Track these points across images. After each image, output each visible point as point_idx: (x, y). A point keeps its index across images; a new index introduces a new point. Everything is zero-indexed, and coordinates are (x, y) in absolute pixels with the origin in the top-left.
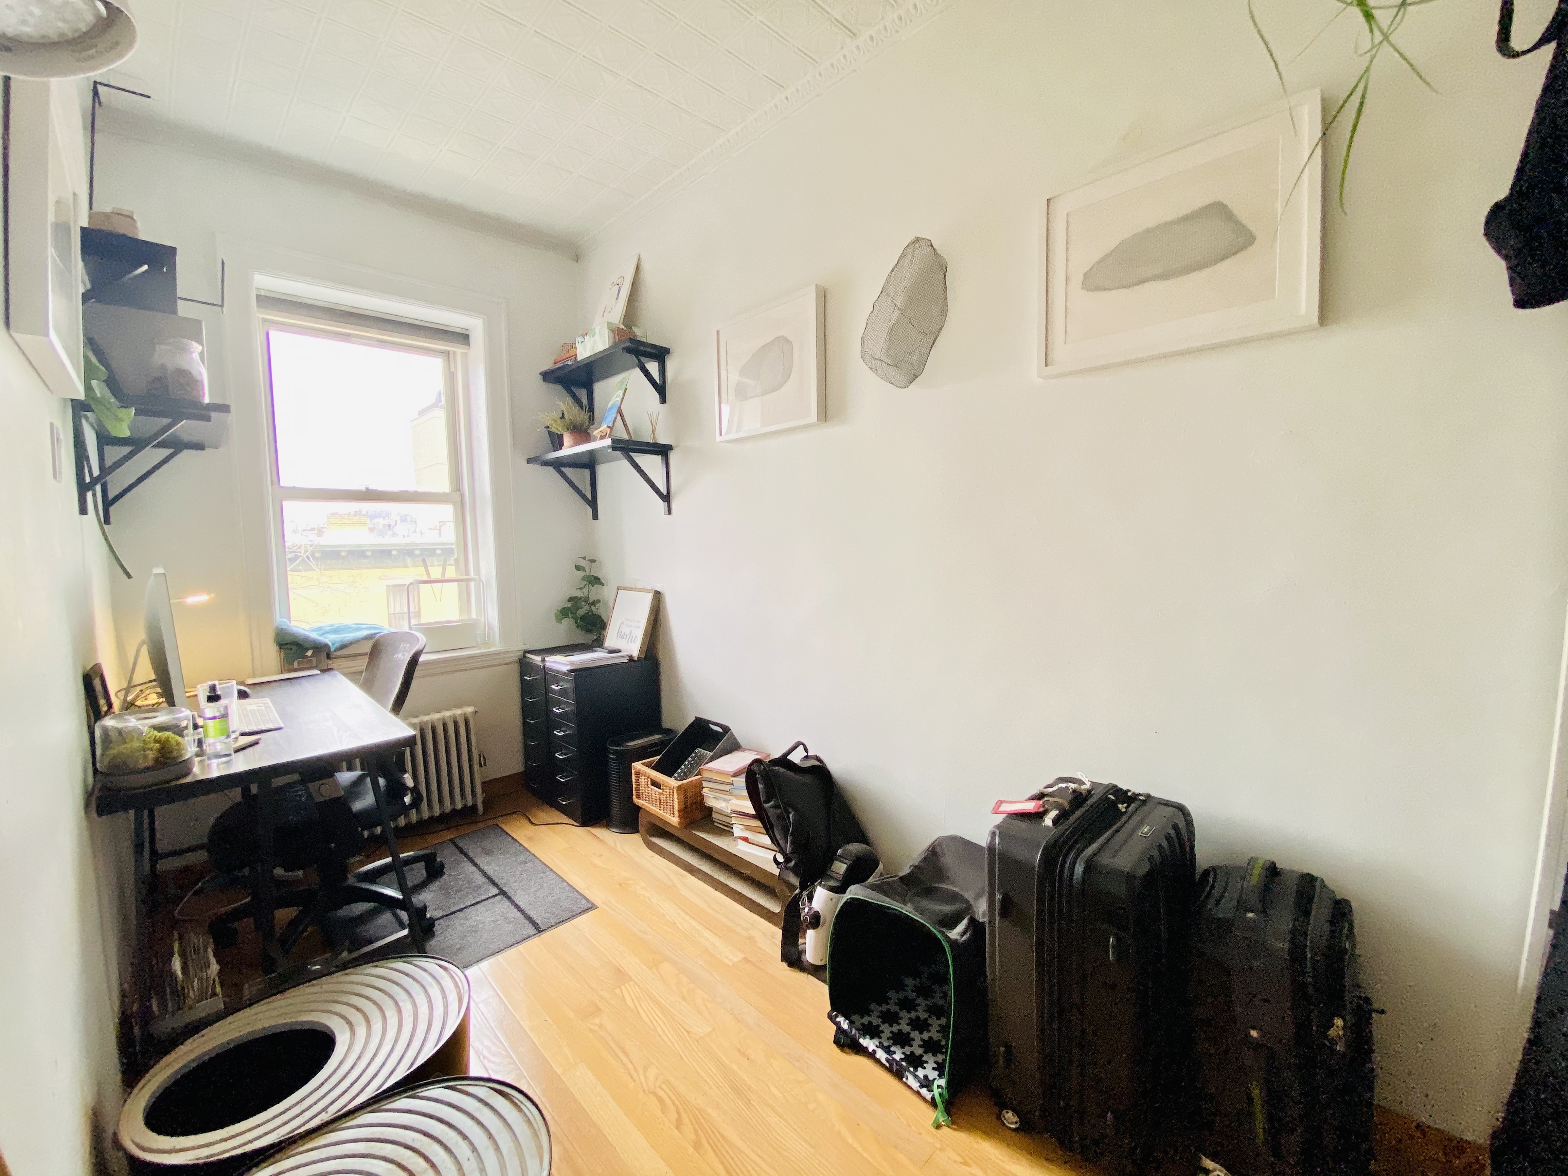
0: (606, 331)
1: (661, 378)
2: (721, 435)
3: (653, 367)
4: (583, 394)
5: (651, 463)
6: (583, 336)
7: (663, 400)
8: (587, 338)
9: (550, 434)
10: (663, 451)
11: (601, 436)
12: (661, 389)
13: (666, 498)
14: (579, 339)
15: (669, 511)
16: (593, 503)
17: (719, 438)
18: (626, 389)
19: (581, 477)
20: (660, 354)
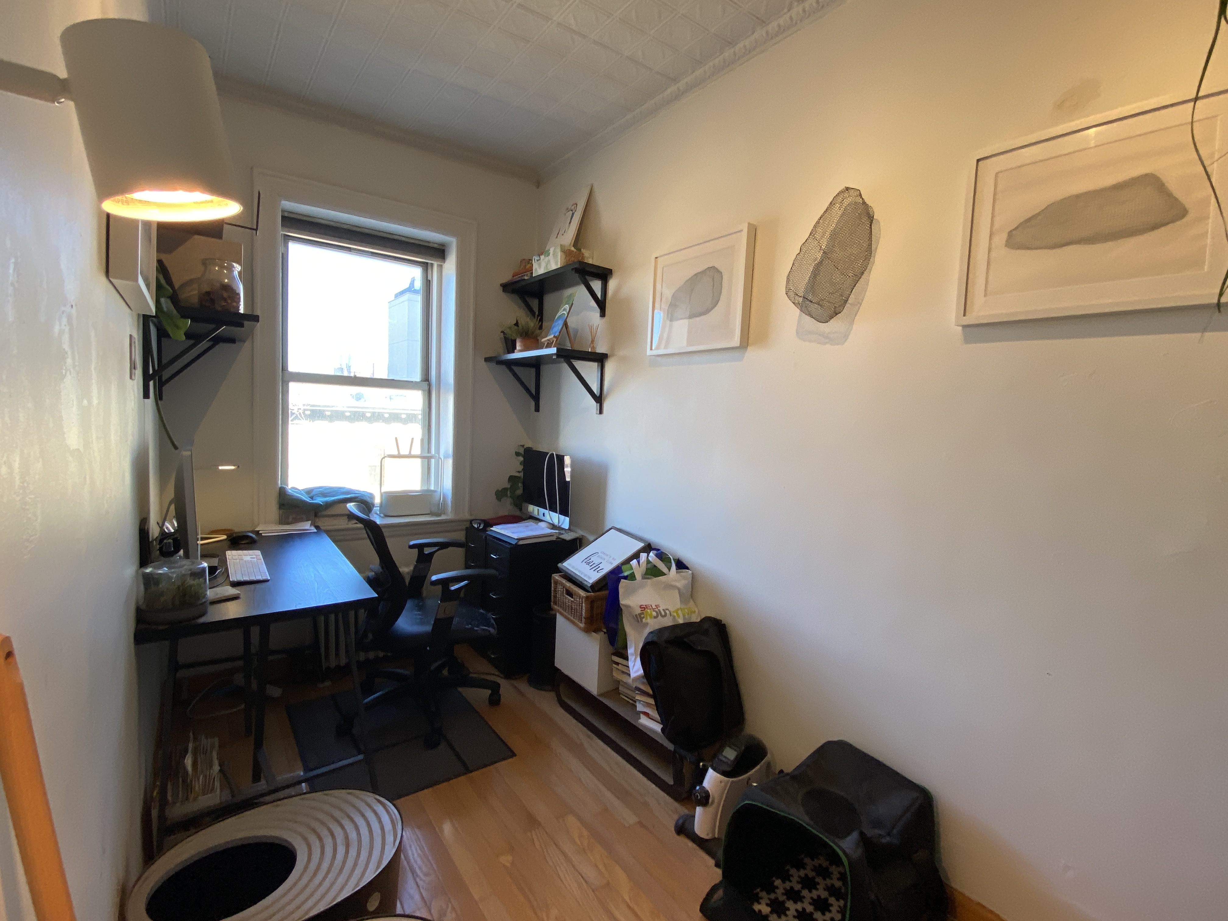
0: (559, 254)
1: (603, 297)
2: (651, 349)
3: (597, 285)
4: (535, 303)
5: (589, 370)
6: (539, 256)
7: (603, 314)
8: (542, 257)
9: (506, 339)
10: (601, 359)
11: (548, 343)
12: (602, 304)
13: (599, 399)
14: (537, 258)
15: (601, 412)
16: (536, 398)
17: (649, 352)
18: (572, 304)
19: (528, 375)
20: (604, 275)
